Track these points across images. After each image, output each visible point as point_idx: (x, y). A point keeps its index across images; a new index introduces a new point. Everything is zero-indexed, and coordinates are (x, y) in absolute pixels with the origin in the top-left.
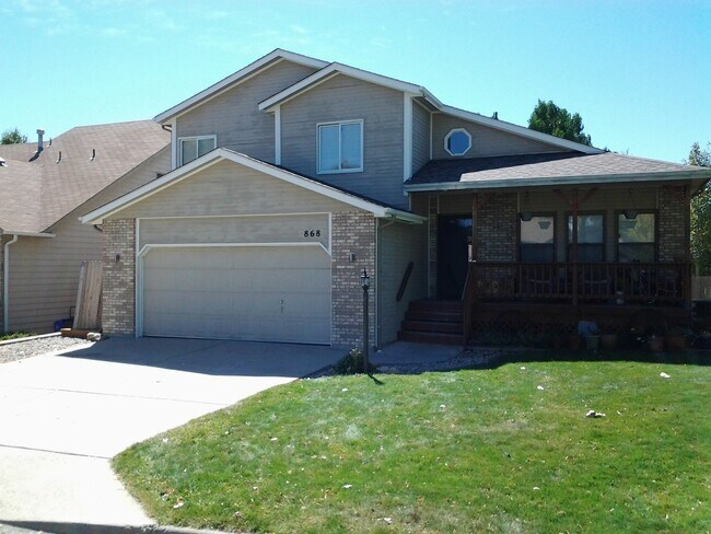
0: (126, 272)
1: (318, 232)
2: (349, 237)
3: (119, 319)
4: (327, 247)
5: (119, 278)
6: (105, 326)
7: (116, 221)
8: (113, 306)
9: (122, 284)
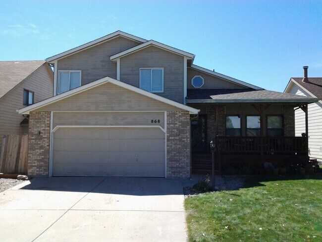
0: (44, 141)
1: (159, 121)
2: (176, 124)
3: (39, 167)
4: (164, 128)
5: (39, 144)
6: (29, 171)
7: (39, 113)
8: (35, 160)
9: (41, 147)
